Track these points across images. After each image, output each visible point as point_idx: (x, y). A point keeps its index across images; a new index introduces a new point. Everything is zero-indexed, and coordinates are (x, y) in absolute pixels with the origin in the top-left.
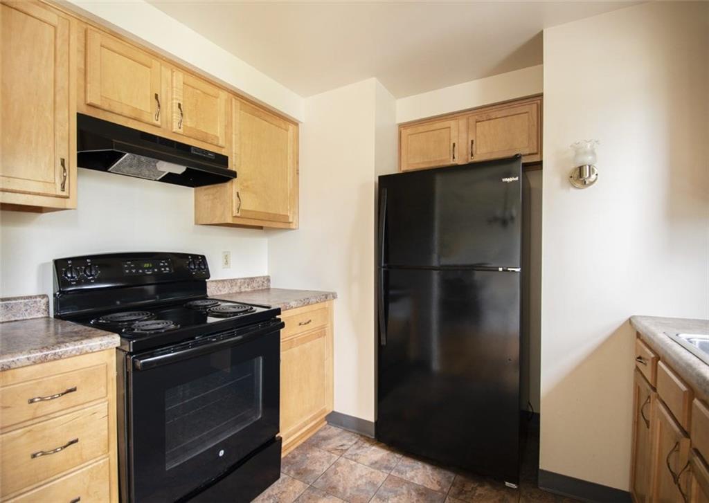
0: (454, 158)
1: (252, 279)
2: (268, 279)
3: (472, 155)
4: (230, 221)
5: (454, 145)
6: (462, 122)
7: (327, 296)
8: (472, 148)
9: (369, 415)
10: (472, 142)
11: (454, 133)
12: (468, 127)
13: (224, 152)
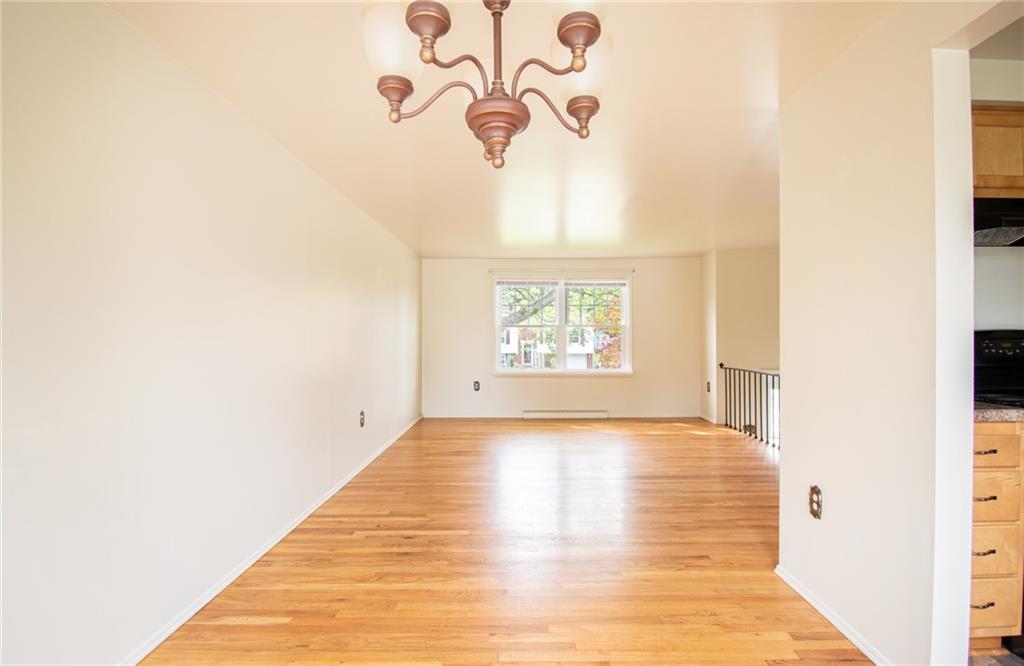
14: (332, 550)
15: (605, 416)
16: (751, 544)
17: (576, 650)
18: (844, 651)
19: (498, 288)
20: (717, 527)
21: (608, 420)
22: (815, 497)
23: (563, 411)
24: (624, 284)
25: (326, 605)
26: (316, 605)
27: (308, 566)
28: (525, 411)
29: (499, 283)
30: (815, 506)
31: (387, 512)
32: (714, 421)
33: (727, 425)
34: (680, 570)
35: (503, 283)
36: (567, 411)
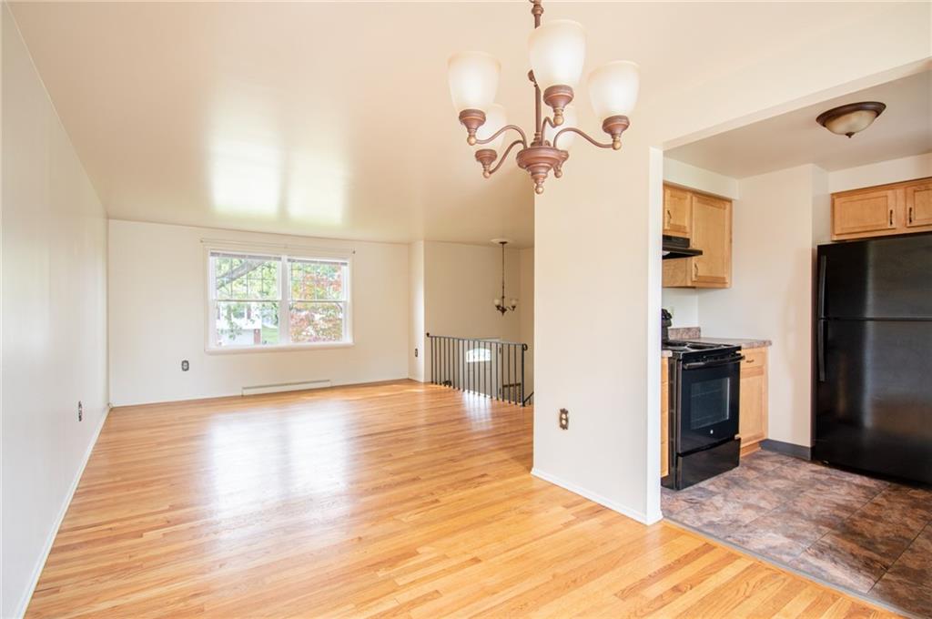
0: (891, 223)
1: (689, 329)
2: (699, 330)
3: (911, 221)
4: (689, 284)
5: (891, 212)
6: (900, 192)
7: (766, 343)
8: (910, 214)
9: (805, 440)
10: (911, 209)
11: (891, 201)
12: (906, 196)
13: (687, 237)
14: (130, 557)
15: (328, 385)
16: (506, 460)
17: (449, 558)
18: (593, 507)
19: (212, 259)
20: (480, 454)
21: (332, 388)
22: (564, 416)
23: (286, 384)
24: (345, 264)
25: (182, 604)
26: (169, 608)
27: (112, 579)
28: (245, 388)
29: (213, 254)
30: (564, 422)
31: (167, 507)
32: (422, 380)
33: (432, 382)
34: (476, 487)
35: (218, 254)
36: (291, 384)
